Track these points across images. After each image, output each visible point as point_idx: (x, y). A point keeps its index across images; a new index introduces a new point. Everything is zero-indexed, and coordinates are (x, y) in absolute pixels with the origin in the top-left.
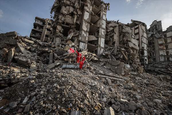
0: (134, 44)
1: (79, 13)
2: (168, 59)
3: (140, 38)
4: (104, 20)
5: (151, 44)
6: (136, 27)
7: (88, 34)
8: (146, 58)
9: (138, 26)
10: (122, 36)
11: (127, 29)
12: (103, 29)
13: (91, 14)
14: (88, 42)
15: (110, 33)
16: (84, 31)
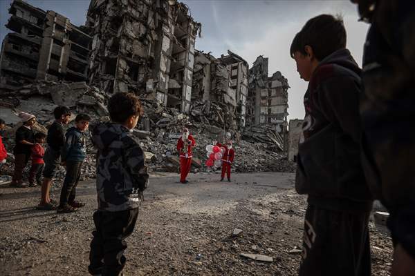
0: (231, 98)
1: (155, 37)
2: (270, 119)
3: (239, 85)
4: (191, 53)
5: (251, 95)
6: (234, 65)
7: (168, 77)
8: (243, 118)
9: (236, 64)
10: (214, 82)
11: (223, 71)
12: (190, 69)
13: (173, 42)
14: (168, 92)
15: (197, 74)
16: (163, 72)
